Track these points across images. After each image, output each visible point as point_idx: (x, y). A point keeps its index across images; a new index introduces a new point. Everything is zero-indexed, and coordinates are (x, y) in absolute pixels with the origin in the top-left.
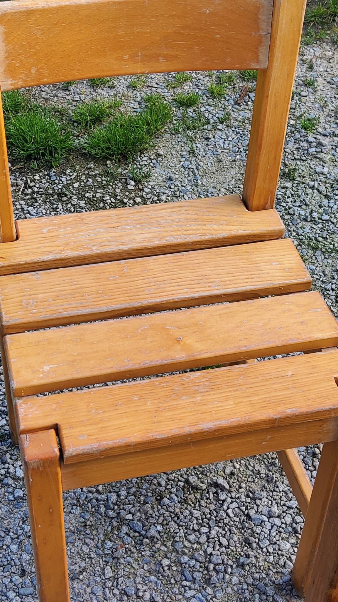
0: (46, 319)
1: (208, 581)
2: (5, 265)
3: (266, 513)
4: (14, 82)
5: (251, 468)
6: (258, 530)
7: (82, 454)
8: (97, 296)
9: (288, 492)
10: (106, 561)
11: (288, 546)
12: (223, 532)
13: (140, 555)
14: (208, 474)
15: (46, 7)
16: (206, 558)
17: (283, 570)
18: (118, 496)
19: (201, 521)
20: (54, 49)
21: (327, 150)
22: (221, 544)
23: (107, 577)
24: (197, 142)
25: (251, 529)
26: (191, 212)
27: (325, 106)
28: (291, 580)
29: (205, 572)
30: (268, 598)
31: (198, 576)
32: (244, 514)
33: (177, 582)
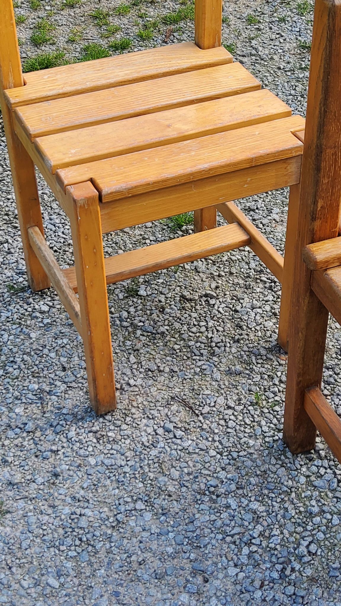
1: (213, 354)
3: (250, 307)
5: (231, 282)
6: (245, 317)
8: (98, 110)
9: (264, 292)
10: (129, 353)
11: (271, 324)
12: (218, 324)
13: (155, 346)
14: (198, 290)
16: (208, 340)
17: (270, 339)
18: (129, 313)
19: (199, 319)
22: (218, 331)
23: (132, 363)
25: (240, 318)
27: (240, 34)
28: (277, 344)
29: (209, 349)
30: (262, 357)
31: (205, 352)
32: (232, 310)
33: (188, 358)
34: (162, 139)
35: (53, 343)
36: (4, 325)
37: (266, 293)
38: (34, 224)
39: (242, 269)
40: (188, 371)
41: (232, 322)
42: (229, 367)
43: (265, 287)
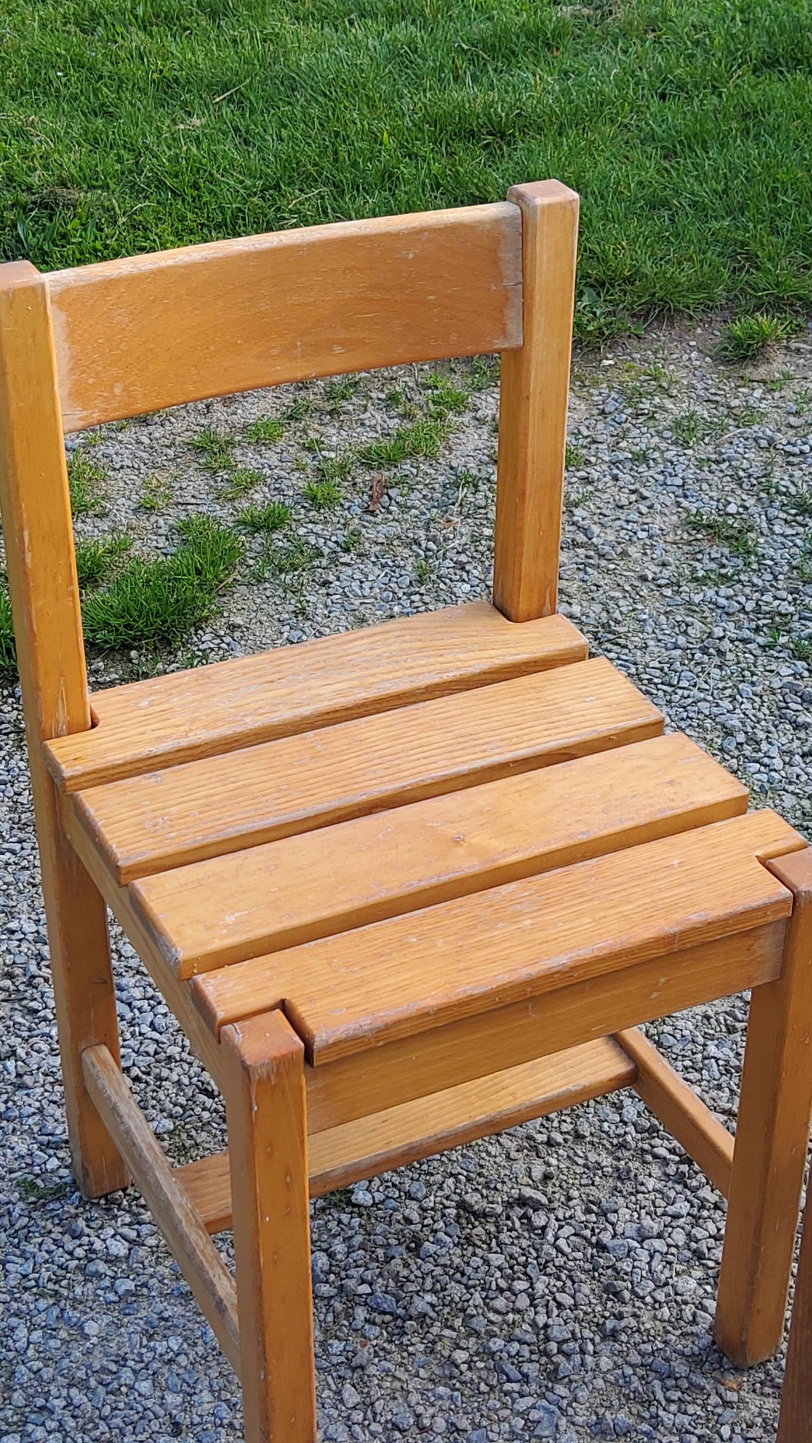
0: (197, 845)
1: (553, 1375)
2: (87, 770)
3: (634, 1234)
4: (85, 413)
5: (581, 1161)
6: (626, 1266)
7: (346, 1041)
8: (280, 795)
9: (665, 1190)
10: (340, 1377)
11: (693, 1284)
12: (559, 1284)
13: (405, 1354)
14: (499, 1186)
15: (136, 271)
16: (538, 1335)
17: (694, 1329)
18: (331, 1256)
19: (509, 1271)
20: (152, 347)
21: (569, 572)
22: (560, 1306)
23: (350, 1405)
24: (305, 593)
25: (613, 1267)
26: (407, 638)
28: (714, 1343)
29: (544, 1360)
30: (679, 1383)
31: (531, 1369)
32: (590, 1244)
33: (492, 1388)
34: (445, 878)
35: (143, 1350)
36: (16, 1300)
37: (672, 1194)
38: (97, 1041)
39: (606, 1125)
40: (495, 1428)
41: (594, 1278)
42: (597, 1414)
43: (668, 1175)
